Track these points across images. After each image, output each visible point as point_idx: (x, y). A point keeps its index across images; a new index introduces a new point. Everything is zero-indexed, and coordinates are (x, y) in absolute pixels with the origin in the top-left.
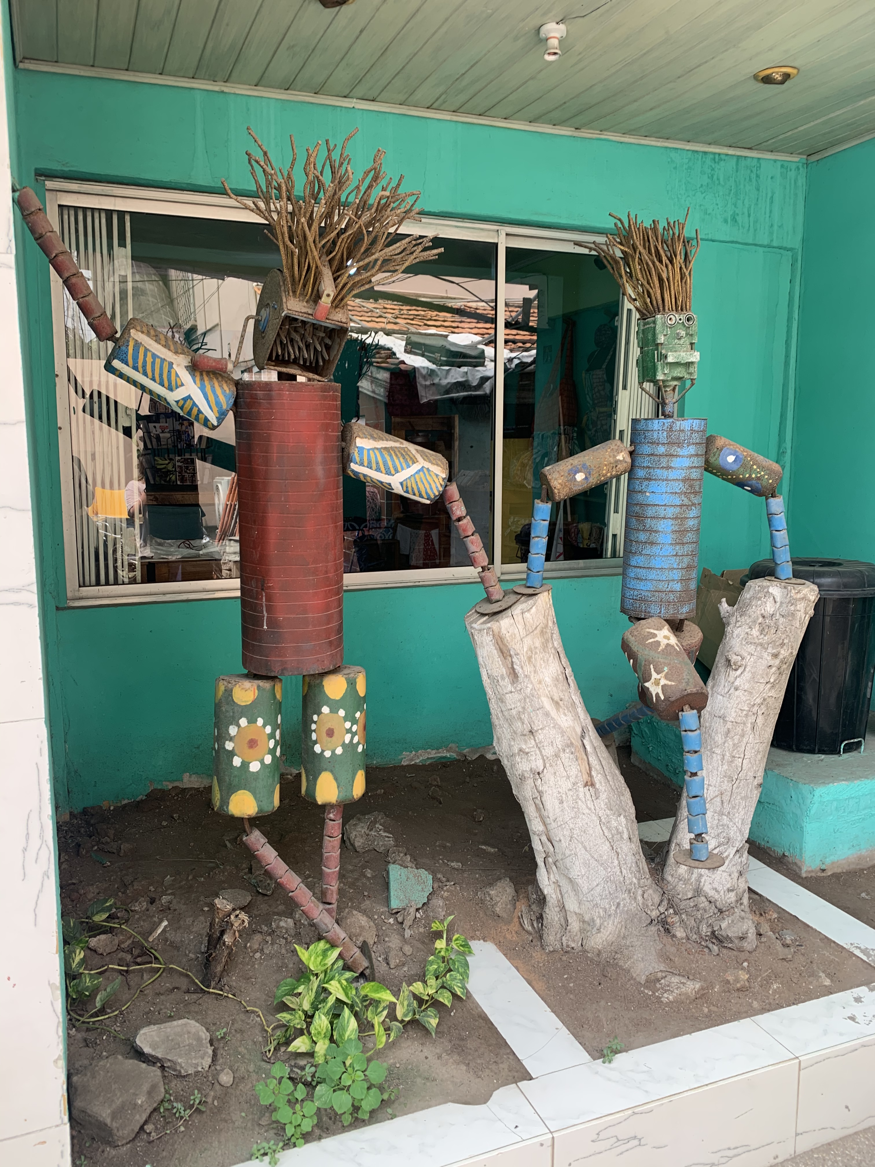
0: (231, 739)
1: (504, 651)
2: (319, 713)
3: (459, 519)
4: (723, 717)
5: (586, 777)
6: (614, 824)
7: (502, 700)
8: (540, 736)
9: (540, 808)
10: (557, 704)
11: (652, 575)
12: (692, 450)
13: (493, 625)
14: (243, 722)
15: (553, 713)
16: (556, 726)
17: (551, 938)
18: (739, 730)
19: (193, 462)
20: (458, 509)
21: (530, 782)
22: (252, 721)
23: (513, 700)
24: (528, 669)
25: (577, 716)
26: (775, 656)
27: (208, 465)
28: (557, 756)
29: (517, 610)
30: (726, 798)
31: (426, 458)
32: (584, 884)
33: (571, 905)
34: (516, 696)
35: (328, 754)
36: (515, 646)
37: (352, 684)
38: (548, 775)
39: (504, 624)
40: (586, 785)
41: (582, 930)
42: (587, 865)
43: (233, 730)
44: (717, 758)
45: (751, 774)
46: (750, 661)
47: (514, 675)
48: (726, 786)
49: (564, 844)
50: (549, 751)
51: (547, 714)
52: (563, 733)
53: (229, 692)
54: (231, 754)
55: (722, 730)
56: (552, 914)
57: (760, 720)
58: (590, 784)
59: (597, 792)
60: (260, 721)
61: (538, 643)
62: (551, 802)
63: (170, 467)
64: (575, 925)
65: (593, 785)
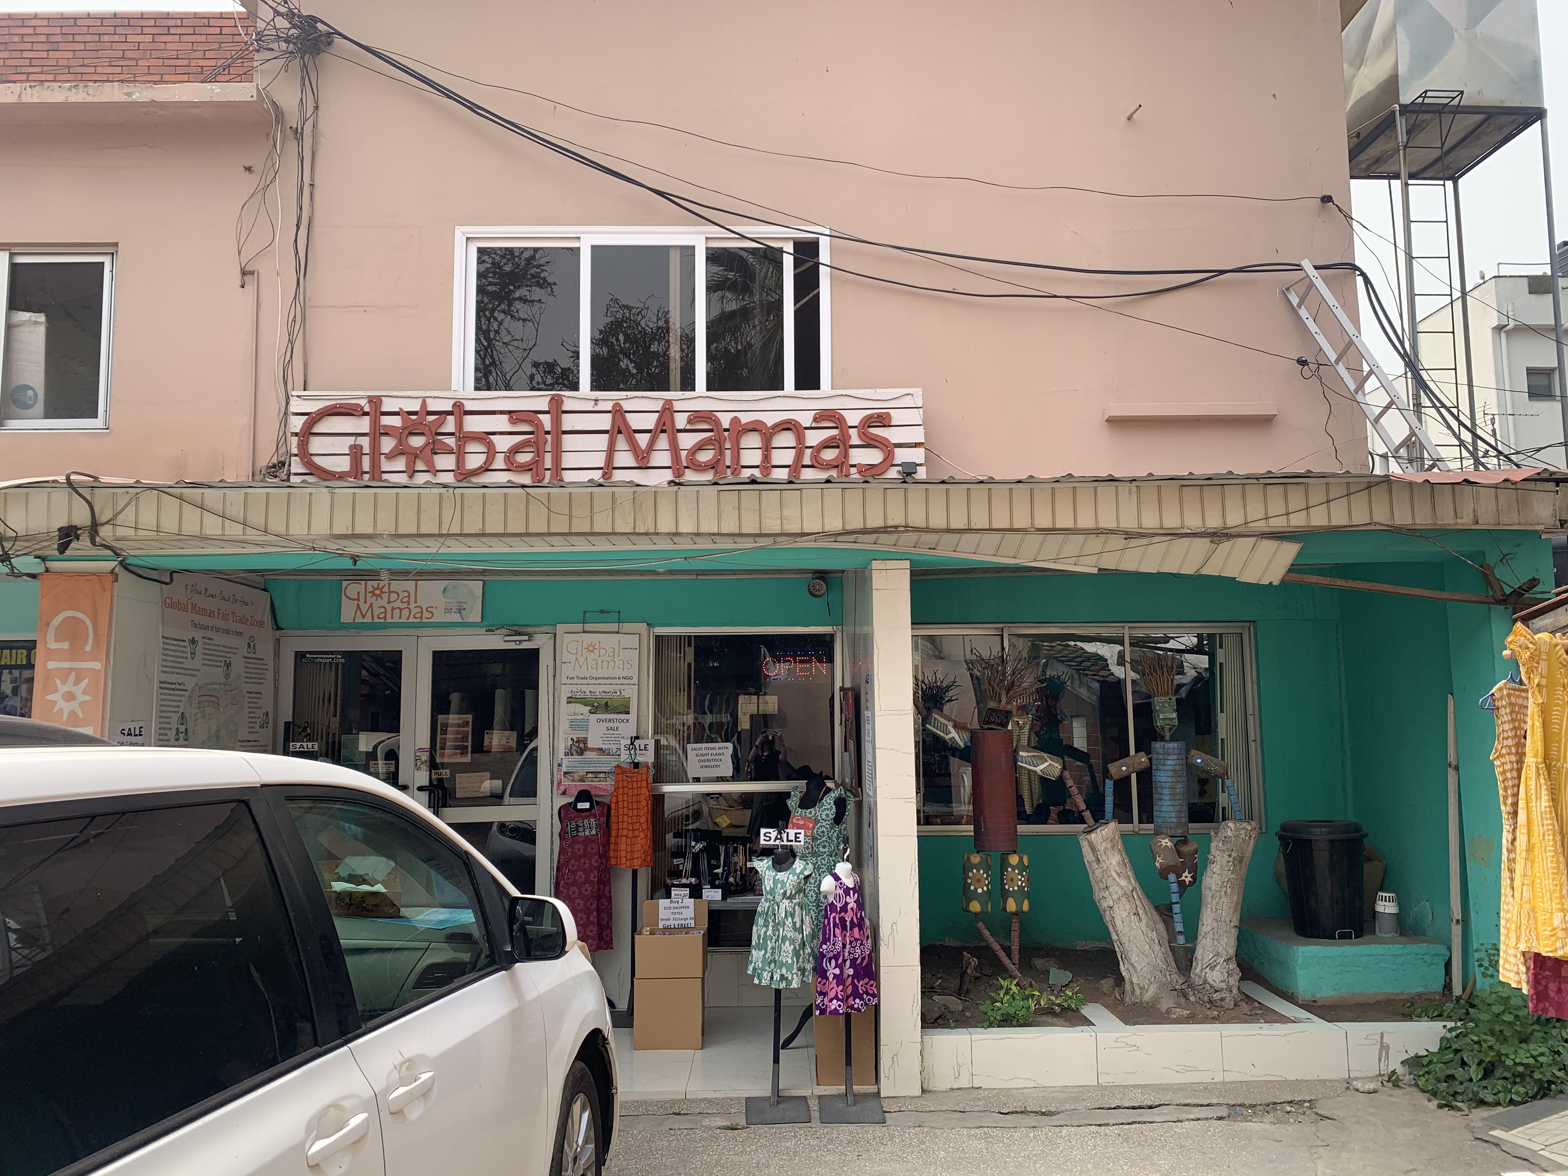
0: (970, 878)
1: (1093, 849)
2: (1007, 871)
3: (1071, 787)
4: (1210, 888)
5: (1134, 911)
6: (1150, 935)
7: (1094, 873)
8: (1111, 889)
9: (1114, 926)
10: (1119, 875)
11: (1162, 814)
12: (1175, 757)
13: (1088, 837)
14: (975, 871)
15: (1117, 879)
16: (1119, 885)
17: (1128, 999)
18: (1218, 894)
19: (946, 757)
20: (1070, 783)
21: (1108, 912)
22: (978, 871)
23: (1098, 873)
24: (1104, 858)
25: (1130, 882)
26: (1230, 856)
27: (957, 759)
28: (1119, 899)
29: (1098, 830)
30: (1215, 931)
31: (1051, 759)
32: (1139, 968)
33: (1135, 981)
34: (1100, 870)
35: (1011, 889)
36: (1098, 846)
37: (1021, 859)
38: (1115, 908)
39: (1093, 835)
40: (1135, 914)
41: (1141, 993)
42: (1138, 956)
43: (971, 874)
44: (1209, 910)
45: (1228, 919)
46: (1219, 858)
47: (1098, 861)
48: (1215, 924)
49: (1127, 944)
50: (1115, 897)
51: (1114, 879)
52: (1122, 889)
53: (969, 858)
54: (970, 884)
55: (1210, 895)
56: (1128, 987)
57: (1229, 890)
58: (1137, 914)
59: (1140, 918)
60: (982, 871)
61: (1109, 846)
62: (1118, 922)
63: (932, 761)
64: (1138, 991)
65: (1138, 915)
